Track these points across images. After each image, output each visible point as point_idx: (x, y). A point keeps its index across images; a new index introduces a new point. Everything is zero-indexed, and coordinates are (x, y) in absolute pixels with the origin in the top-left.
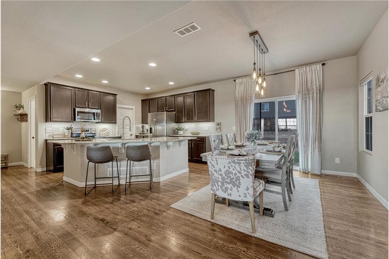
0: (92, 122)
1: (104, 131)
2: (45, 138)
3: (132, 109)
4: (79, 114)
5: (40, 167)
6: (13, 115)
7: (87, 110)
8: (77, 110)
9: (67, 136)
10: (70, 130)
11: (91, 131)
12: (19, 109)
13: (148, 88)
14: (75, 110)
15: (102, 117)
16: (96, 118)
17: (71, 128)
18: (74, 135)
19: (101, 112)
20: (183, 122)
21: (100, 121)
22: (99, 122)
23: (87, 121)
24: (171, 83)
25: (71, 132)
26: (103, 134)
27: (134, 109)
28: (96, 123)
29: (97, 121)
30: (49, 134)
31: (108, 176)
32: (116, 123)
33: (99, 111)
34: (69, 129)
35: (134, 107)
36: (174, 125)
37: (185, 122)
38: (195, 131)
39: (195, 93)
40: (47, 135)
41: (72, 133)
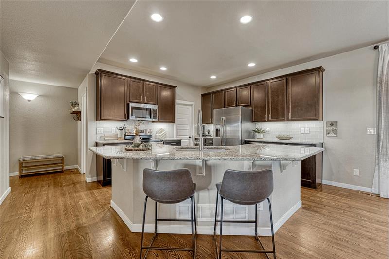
0: (148, 121)
1: (161, 132)
2: (95, 141)
3: (191, 105)
4: (133, 110)
5: (90, 176)
6: (69, 113)
7: (142, 106)
8: (132, 105)
9: (120, 138)
10: (124, 131)
11: (146, 132)
12: (75, 107)
13: (213, 77)
14: (128, 105)
15: (159, 115)
16: (152, 116)
17: (124, 129)
18: (127, 137)
19: (159, 108)
20: (265, 121)
21: (157, 119)
22: (155, 122)
23: (142, 119)
24: (252, 65)
25: (124, 133)
26: (159, 136)
27: (194, 106)
28: (152, 122)
29: (154, 120)
30: (100, 135)
31: (177, 218)
32: (174, 122)
33: (156, 107)
34: (122, 130)
35: (193, 103)
36: (249, 126)
37: (269, 121)
38: (285, 134)
39: (289, 78)
40: (98, 136)
41: (125, 135)
